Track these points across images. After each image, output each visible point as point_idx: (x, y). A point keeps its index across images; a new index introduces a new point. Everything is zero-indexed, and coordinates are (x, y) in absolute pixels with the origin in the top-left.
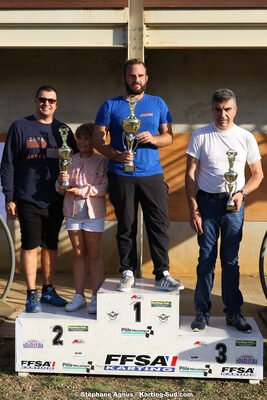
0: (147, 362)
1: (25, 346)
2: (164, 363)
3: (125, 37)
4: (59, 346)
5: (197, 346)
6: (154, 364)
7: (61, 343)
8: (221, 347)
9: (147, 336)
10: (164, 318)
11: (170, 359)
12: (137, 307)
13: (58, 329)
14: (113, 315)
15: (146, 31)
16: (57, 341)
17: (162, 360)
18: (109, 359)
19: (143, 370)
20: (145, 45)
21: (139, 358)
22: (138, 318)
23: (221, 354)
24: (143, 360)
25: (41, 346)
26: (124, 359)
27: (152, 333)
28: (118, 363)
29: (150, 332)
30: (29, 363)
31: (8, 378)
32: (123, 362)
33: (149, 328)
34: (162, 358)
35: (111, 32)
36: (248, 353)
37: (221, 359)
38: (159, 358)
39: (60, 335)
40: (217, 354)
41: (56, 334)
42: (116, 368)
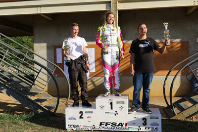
0: (116, 125)
1: (69, 119)
2: (122, 126)
3: (110, 6)
4: (82, 119)
5: (135, 119)
6: (118, 126)
7: (83, 118)
8: (144, 119)
9: (115, 115)
10: (122, 108)
11: (125, 124)
12: (111, 104)
13: (81, 112)
14: (102, 107)
15: (118, 4)
16: (81, 117)
17: (121, 124)
18: (101, 124)
19: (114, 128)
20: (118, 9)
21: (112, 124)
22: (112, 108)
23: (144, 122)
24: (114, 124)
25: (75, 119)
26: (107, 124)
27: (117, 114)
28: (104, 126)
29: (116, 113)
30: (71, 126)
31: (63, 131)
32: (106, 125)
33: (116, 112)
34: (121, 123)
35: (105, 5)
36: (155, 122)
37: (145, 124)
38: (120, 123)
39: (82, 115)
40: (143, 122)
41: (81, 114)
42: (103, 127)
